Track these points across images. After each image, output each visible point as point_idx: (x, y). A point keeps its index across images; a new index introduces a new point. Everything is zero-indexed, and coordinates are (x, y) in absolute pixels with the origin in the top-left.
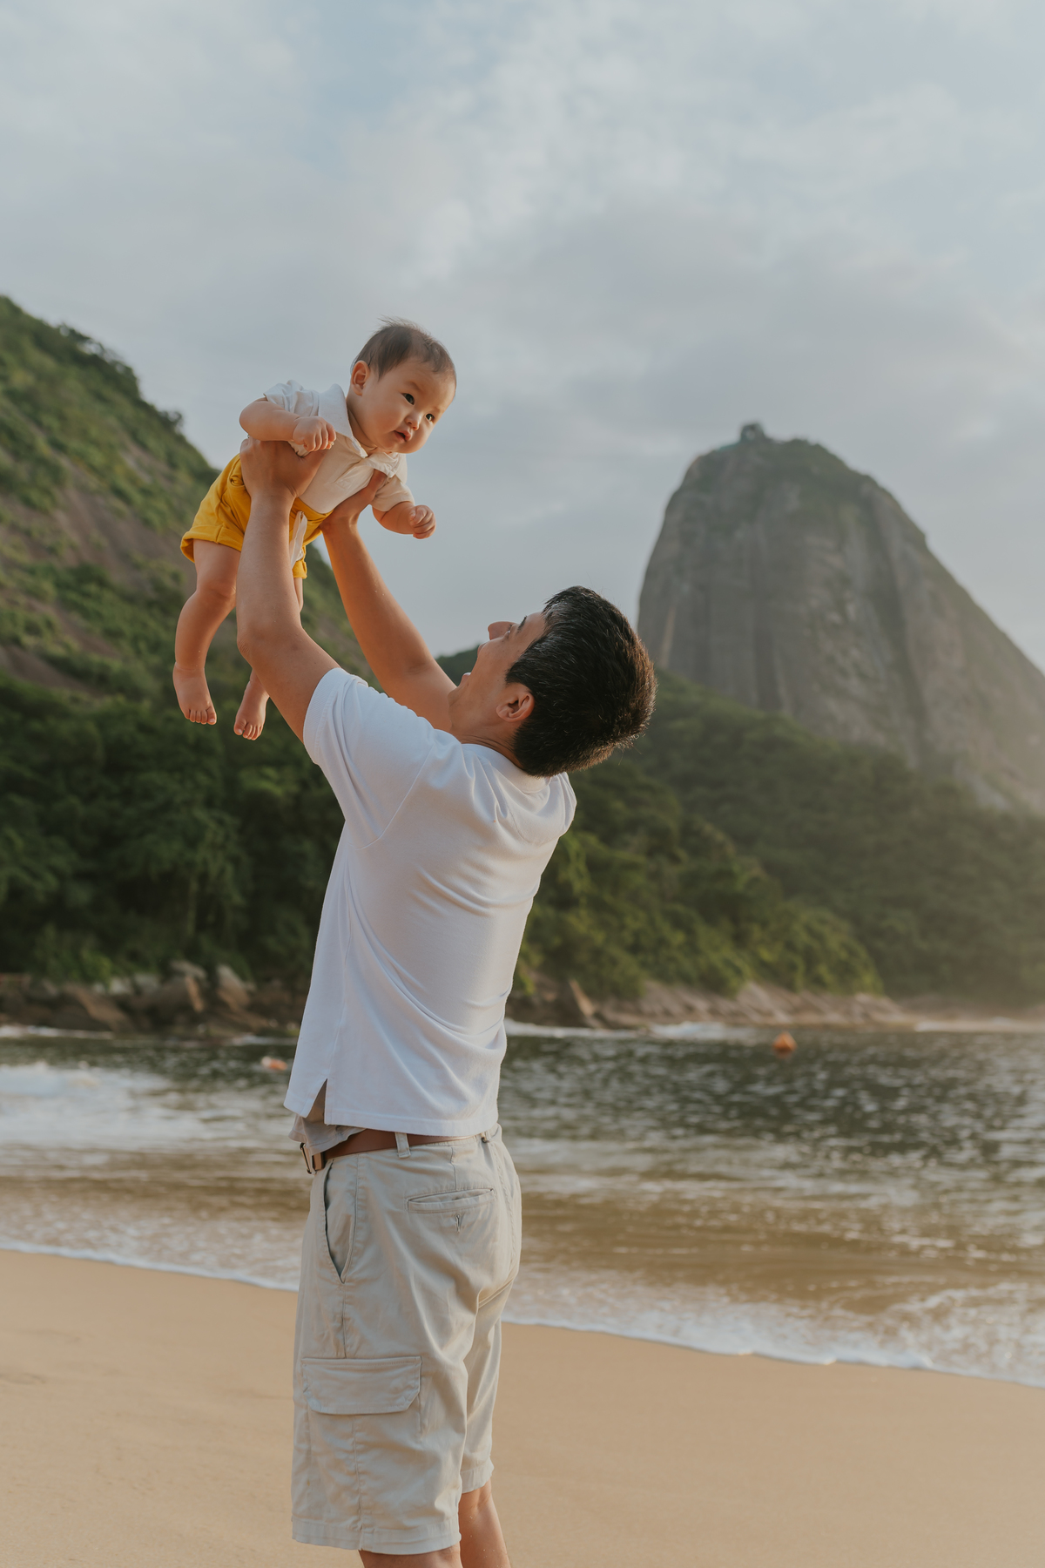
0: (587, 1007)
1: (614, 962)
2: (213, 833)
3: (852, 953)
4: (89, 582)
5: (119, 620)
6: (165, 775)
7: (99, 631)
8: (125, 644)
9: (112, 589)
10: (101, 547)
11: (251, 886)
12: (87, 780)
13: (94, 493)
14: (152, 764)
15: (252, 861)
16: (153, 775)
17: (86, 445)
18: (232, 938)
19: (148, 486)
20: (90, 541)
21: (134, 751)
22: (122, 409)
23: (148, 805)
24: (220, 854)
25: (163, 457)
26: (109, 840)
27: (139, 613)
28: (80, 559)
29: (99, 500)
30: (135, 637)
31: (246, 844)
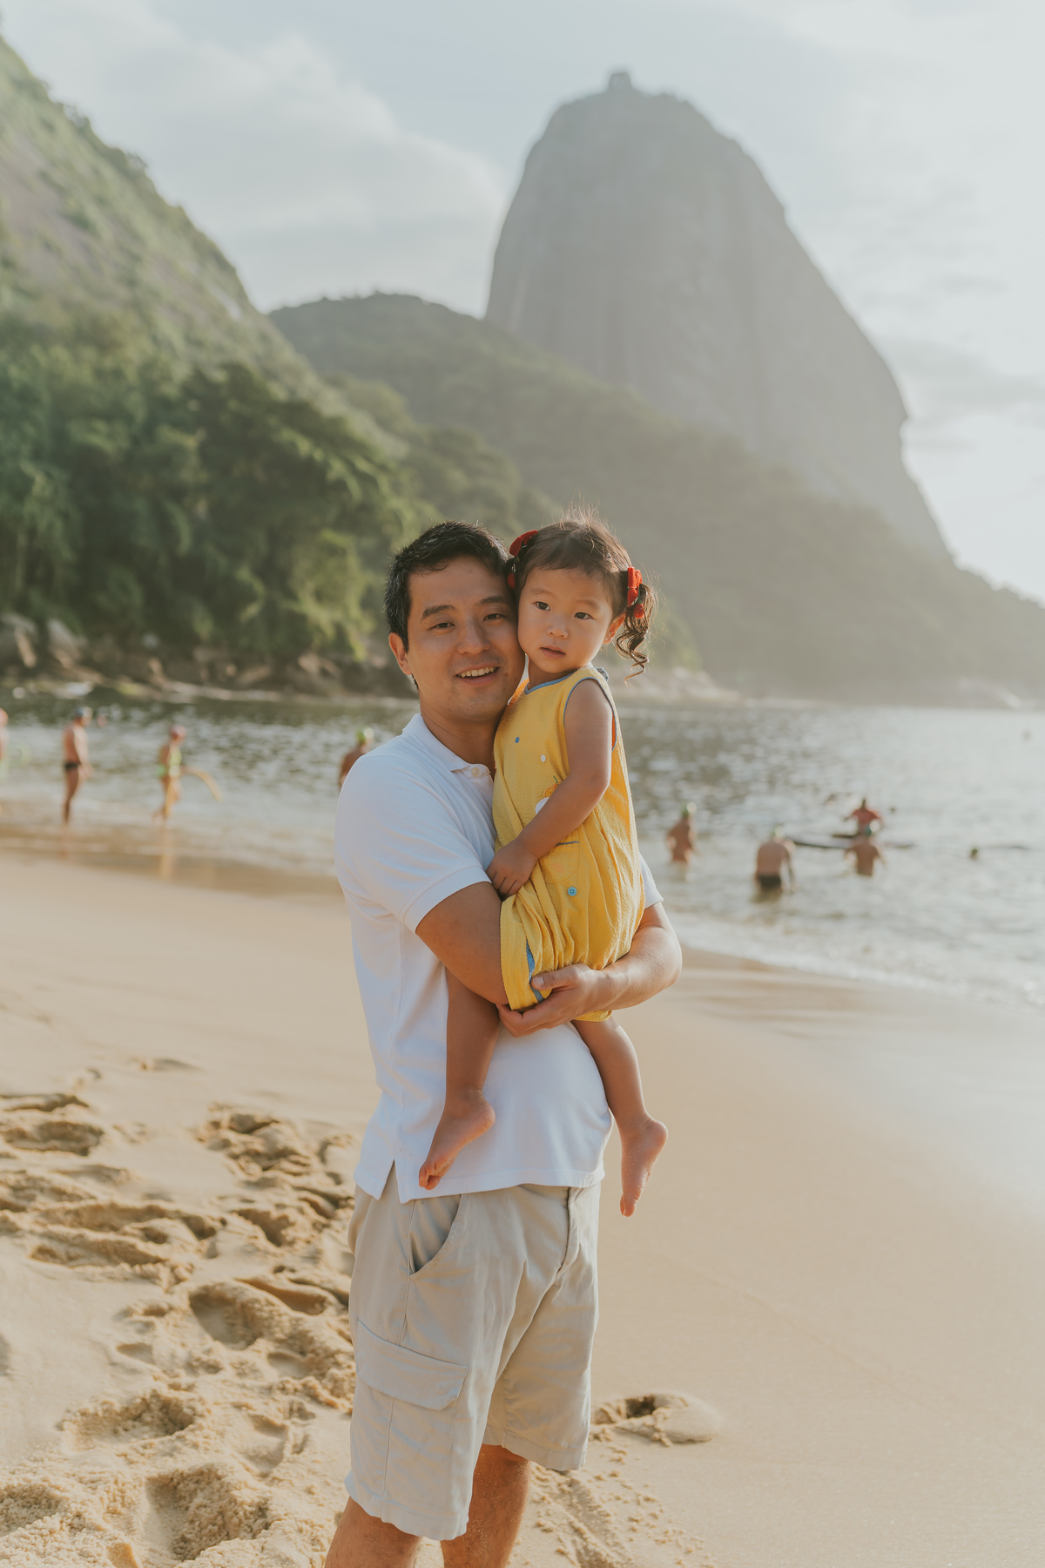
2: (41, 486)
3: (675, 630)
11: (80, 542)
15: (80, 516)
18: (61, 592)
24: (47, 509)
31: (74, 499)
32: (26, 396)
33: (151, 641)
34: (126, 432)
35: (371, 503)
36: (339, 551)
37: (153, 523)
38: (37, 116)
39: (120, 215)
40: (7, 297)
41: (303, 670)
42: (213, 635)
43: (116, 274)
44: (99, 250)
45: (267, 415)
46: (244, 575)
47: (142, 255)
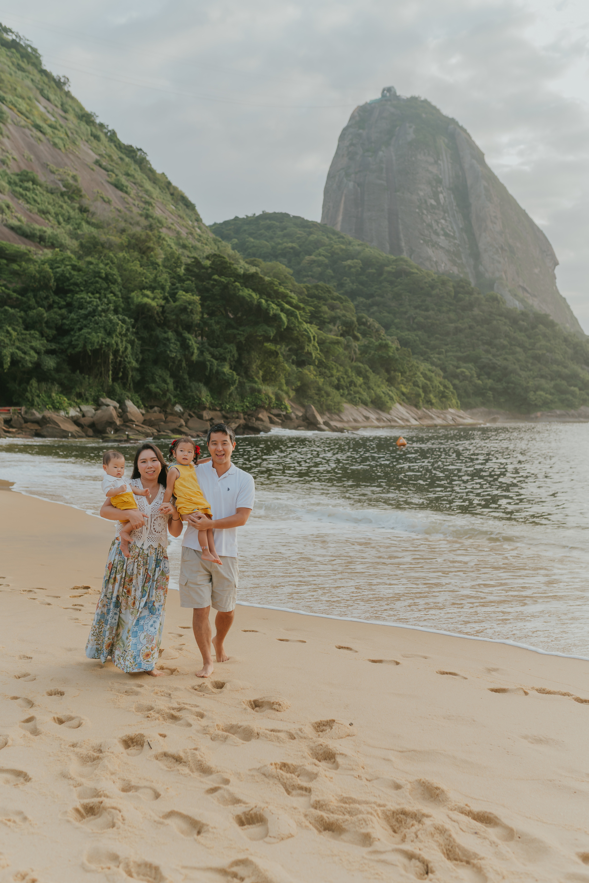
0: (320, 419)
1: (328, 395)
2: (121, 328)
3: (445, 387)
4: (28, 181)
5: (47, 204)
6: (90, 294)
7: (36, 210)
8: (51, 218)
9: (41, 186)
10: (31, 160)
11: (141, 356)
12: (47, 298)
13: (24, 127)
14: (82, 288)
15: (140, 342)
16: (84, 295)
17: (16, 98)
18: (132, 385)
19: (54, 123)
20: (24, 156)
21: (71, 281)
22: (34, 75)
23: (82, 312)
24: (124, 339)
25: (59, 106)
26: (62, 331)
27: (57, 200)
28: (19, 167)
29: (27, 131)
30: (57, 215)
31: (136, 333)
32: (107, 279)
33: (178, 408)
34: (162, 295)
35: (292, 326)
36: (275, 354)
37: (178, 343)
38: (89, 132)
39: (139, 181)
40: (86, 228)
41: (261, 420)
42: (211, 403)
43: (140, 212)
44: (130, 200)
45: (235, 281)
46: (226, 369)
47: (152, 201)
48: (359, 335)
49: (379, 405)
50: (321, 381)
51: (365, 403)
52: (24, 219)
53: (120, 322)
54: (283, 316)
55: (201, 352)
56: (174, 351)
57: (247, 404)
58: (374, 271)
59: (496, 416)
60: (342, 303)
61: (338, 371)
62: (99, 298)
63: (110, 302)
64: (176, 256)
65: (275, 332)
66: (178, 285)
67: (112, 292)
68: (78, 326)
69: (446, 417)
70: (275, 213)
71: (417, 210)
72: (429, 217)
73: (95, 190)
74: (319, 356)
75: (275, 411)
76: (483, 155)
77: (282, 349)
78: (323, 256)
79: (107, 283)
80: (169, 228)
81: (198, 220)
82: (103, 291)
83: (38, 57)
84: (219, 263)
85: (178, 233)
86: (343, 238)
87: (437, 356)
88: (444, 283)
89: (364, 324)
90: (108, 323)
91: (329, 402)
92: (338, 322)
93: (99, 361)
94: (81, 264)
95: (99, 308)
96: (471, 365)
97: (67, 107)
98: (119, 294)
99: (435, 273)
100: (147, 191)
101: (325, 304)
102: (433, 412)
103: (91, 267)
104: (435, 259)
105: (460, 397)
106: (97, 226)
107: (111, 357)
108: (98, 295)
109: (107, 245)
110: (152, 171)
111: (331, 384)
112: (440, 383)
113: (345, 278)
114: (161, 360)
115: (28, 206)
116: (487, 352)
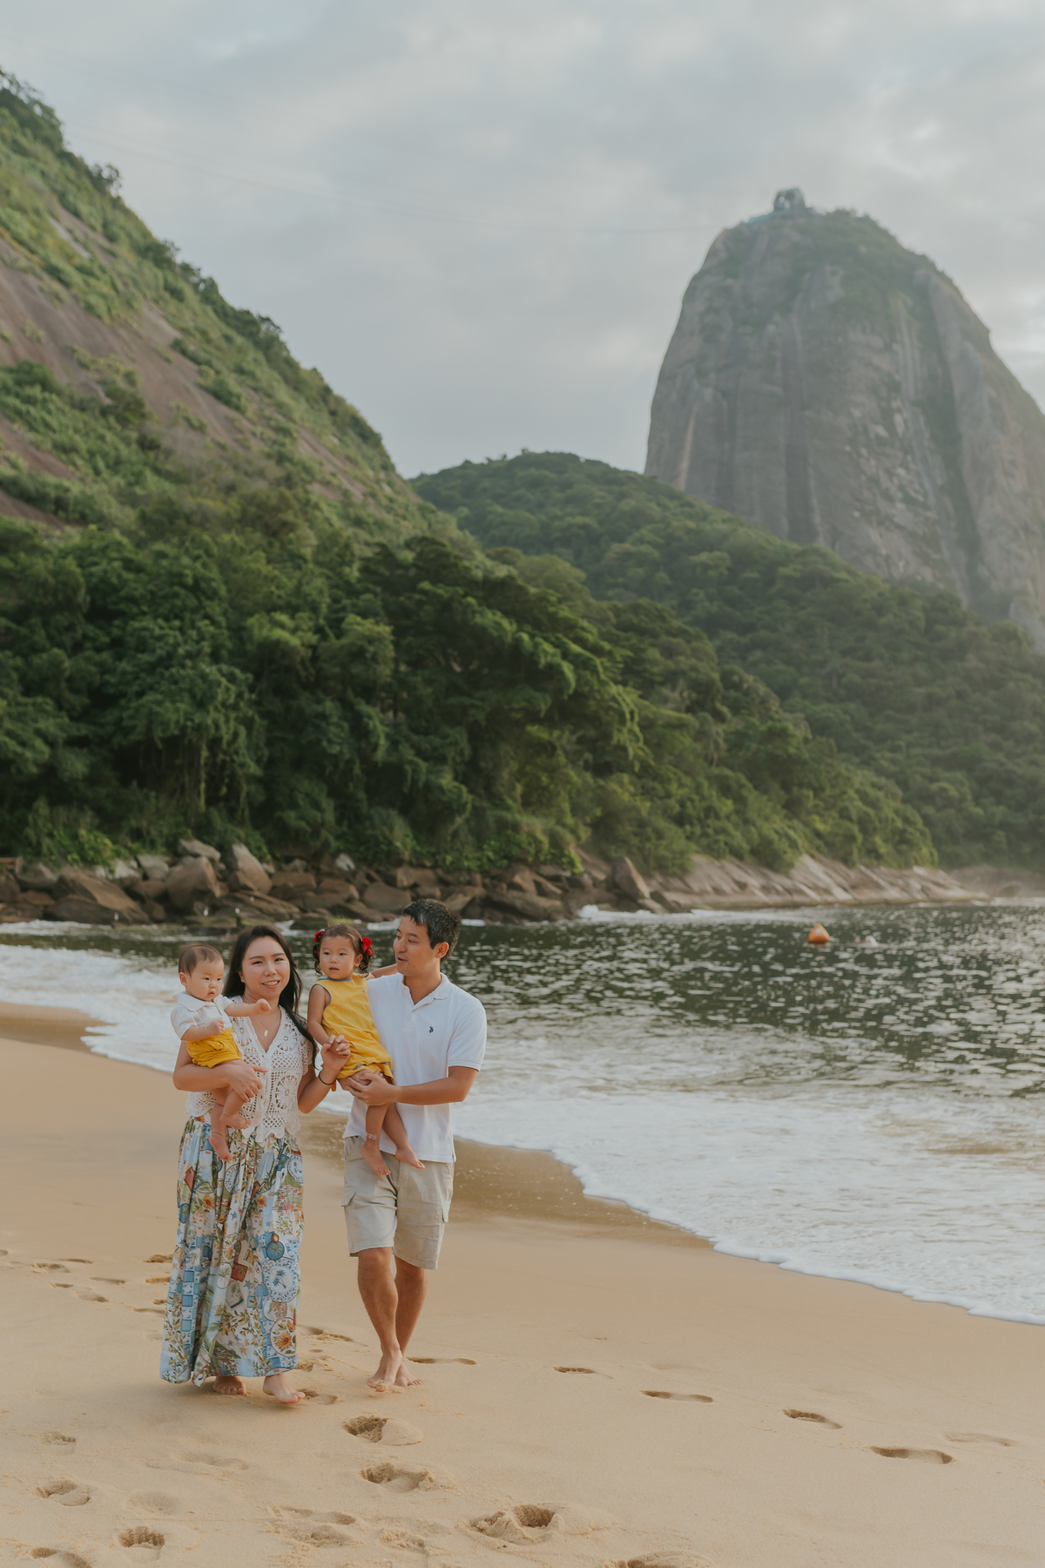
0: (644, 887)
1: (660, 835)
2: (225, 691)
3: (906, 820)
4: (32, 384)
5: (71, 432)
6: (161, 621)
7: (48, 445)
8: (80, 462)
9: (59, 393)
10: (39, 340)
11: (266, 752)
12: (70, 628)
13: (24, 271)
14: (145, 608)
15: (265, 722)
16: (147, 622)
17: (9, 211)
18: (247, 813)
19: (87, 264)
20: (23, 331)
21: (123, 593)
22: (46, 163)
23: (145, 658)
24: (233, 715)
25: (99, 227)
26: (101, 699)
27: (93, 423)
28: (15, 355)
29: (31, 280)
30: (92, 454)
31: (257, 704)
32: (198, 588)
33: (345, 862)
34: (311, 624)
35: (586, 689)
36: (549, 748)
37: (346, 725)
38: (161, 283)
39: (264, 384)
40: (153, 482)
41: (518, 888)
42: (414, 852)
43: (266, 449)
44: (246, 425)
45: (466, 595)
46: (446, 780)
47: (290, 426)
48: (725, 710)
49: (767, 858)
50: (645, 806)
51: (737, 854)
52: (23, 463)
53: (224, 680)
54: (568, 669)
55: (394, 744)
56: (336, 740)
57: (490, 854)
58: (755, 575)
59: (1013, 883)
60: (689, 642)
61: (681, 785)
62: (181, 630)
63: (202, 638)
64: (342, 541)
65: (550, 701)
66: (346, 602)
67: (206, 617)
68: (135, 688)
69: (907, 885)
70: (547, 454)
71: (848, 448)
72: (873, 462)
73: (173, 404)
74: (641, 753)
75: (549, 870)
76: (987, 331)
77: (564, 738)
78: (649, 543)
79: (197, 597)
80: (327, 484)
81: (387, 467)
82: (187, 615)
83: (54, 126)
84: (432, 556)
85: (346, 493)
86: (691, 505)
87: (888, 755)
88: (903, 602)
89: (736, 686)
90: (199, 681)
91: (662, 852)
92: (682, 683)
93: (179, 761)
94: (142, 557)
95: (181, 651)
96: (960, 775)
97: (115, 229)
98: (222, 620)
99: (885, 581)
100: (280, 406)
101: (653, 645)
102: (881, 874)
103: (165, 563)
104: (884, 552)
105: (937, 842)
106: (176, 479)
107: (205, 753)
108: (177, 623)
109: (197, 519)
110: (291, 364)
111: (666, 813)
112: (896, 812)
113: (695, 590)
114: (309, 760)
115: (31, 436)
116: (995, 747)
